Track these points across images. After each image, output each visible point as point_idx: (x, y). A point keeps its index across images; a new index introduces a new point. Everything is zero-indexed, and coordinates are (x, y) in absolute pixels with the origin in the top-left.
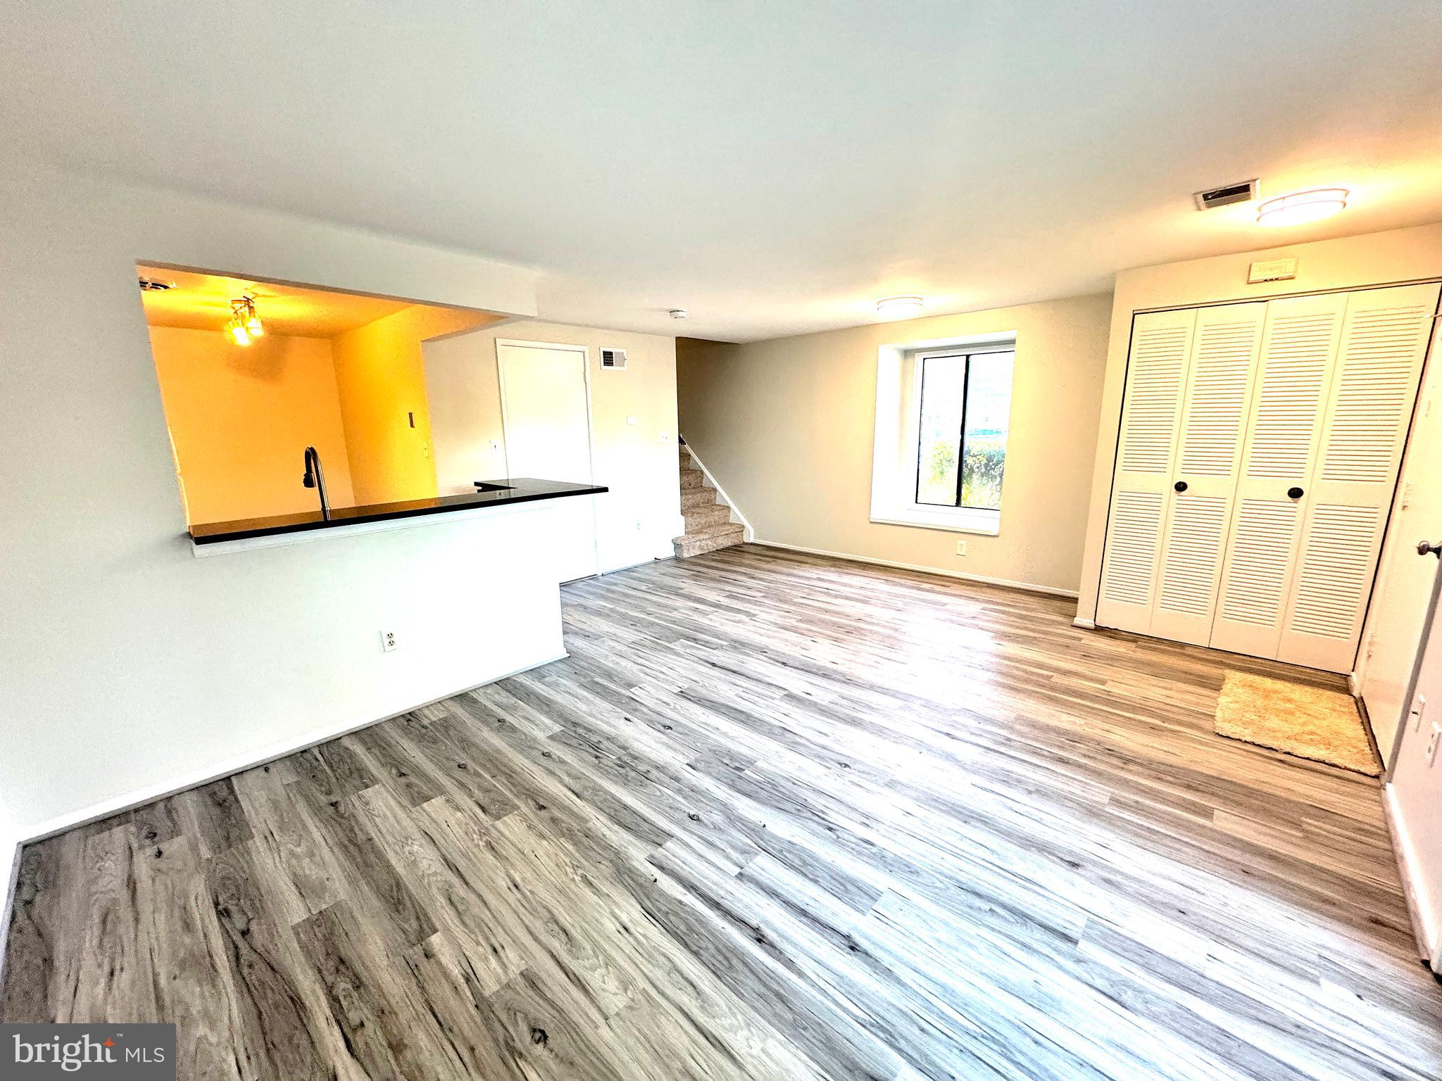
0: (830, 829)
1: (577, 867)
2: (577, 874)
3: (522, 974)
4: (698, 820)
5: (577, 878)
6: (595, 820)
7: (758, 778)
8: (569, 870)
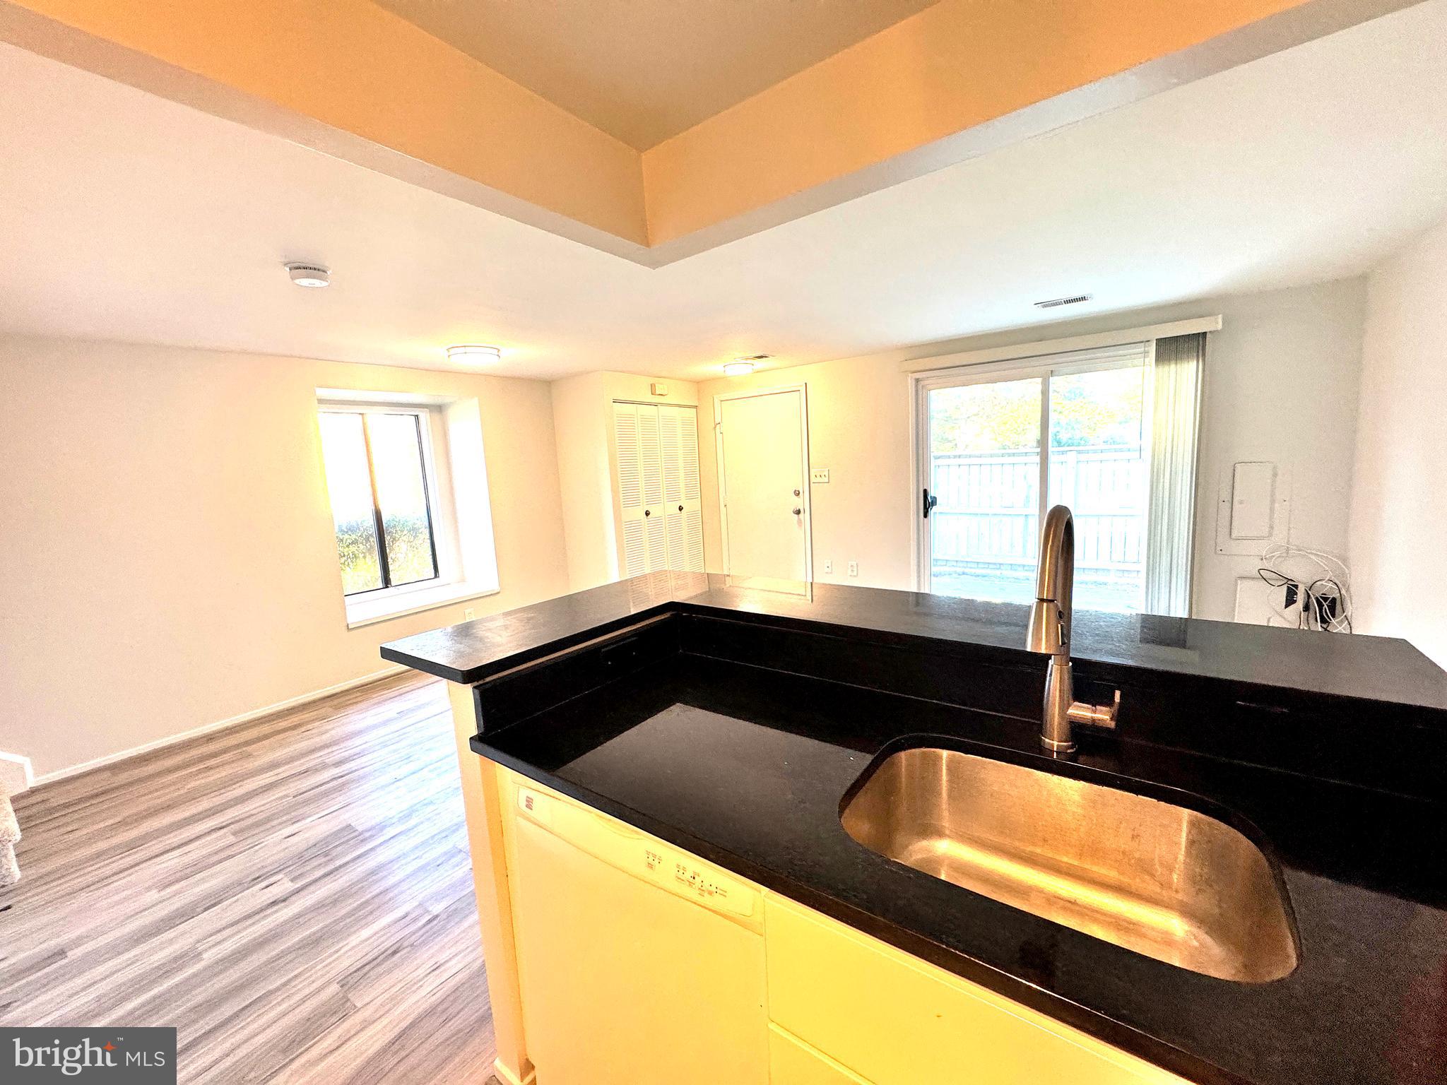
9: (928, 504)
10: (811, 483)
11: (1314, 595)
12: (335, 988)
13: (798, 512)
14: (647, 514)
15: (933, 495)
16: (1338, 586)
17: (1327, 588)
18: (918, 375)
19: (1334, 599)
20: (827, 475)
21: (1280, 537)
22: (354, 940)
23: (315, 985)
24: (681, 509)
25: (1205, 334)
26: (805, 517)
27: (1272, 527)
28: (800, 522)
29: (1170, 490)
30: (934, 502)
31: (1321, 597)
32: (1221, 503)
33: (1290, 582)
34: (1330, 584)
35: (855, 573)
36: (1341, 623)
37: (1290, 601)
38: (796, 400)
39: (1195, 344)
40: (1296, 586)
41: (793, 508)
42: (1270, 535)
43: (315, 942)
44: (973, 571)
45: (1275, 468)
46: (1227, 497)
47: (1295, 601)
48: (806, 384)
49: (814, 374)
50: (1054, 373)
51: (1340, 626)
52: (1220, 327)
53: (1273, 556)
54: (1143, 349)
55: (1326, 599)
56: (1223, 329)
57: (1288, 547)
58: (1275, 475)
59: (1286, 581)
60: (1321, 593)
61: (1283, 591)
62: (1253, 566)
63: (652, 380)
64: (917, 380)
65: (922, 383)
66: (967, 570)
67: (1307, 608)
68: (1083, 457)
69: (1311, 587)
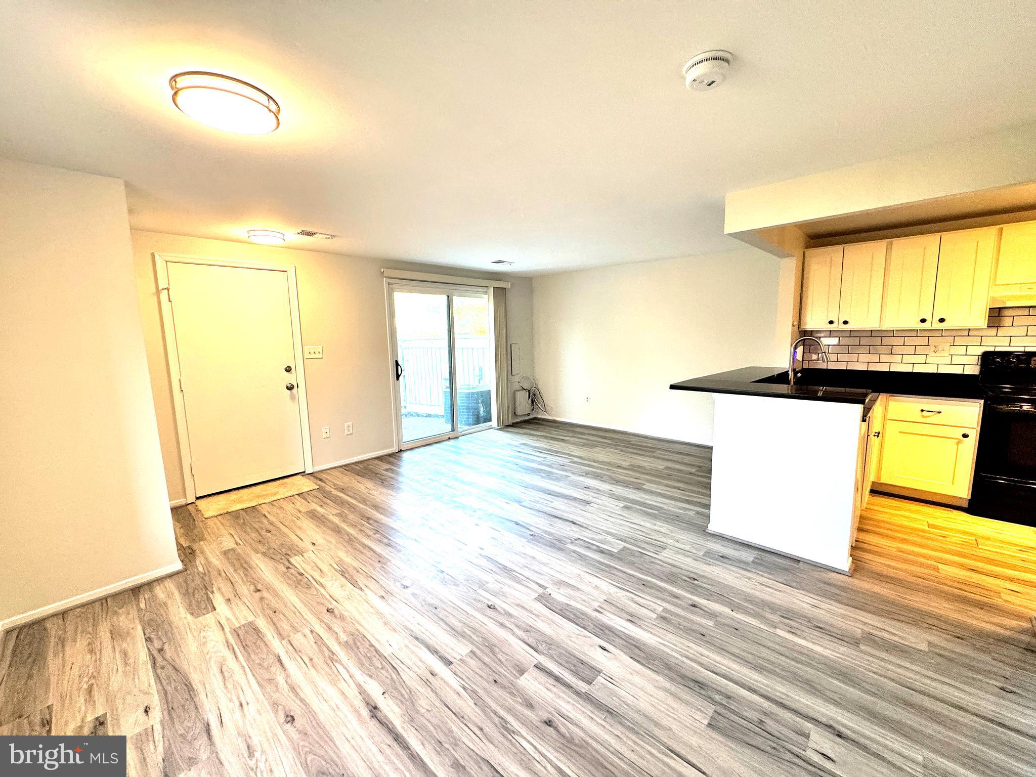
12: (862, 647)
22: (827, 653)
23: (871, 659)
43: (845, 676)
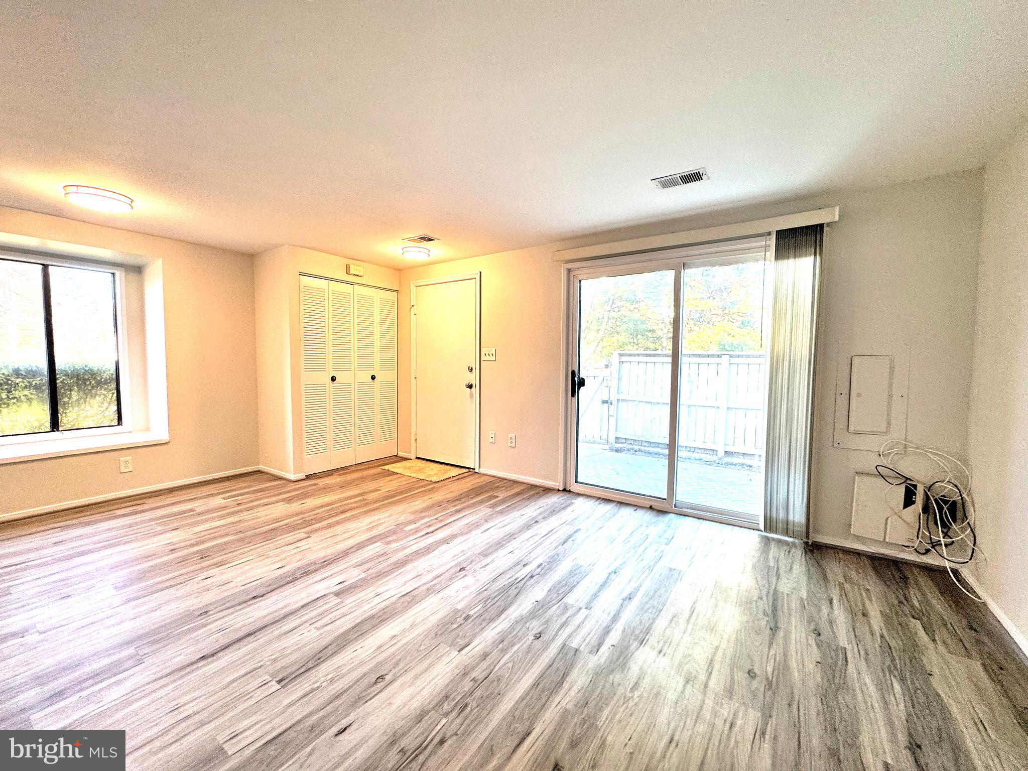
0: (532, 577)
1: (624, 699)
2: (632, 697)
3: (731, 699)
4: (540, 633)
5: (636, 694)
6: (564, 703)
7: (479, 607)
8: (631, 703)
9: (576, 384)
10: (482, 361)
11: (933, 497)
13: (470, 387)
14: (333, 379)
15: (581, 376)
16: (958, 489)
17: (946, 489)
18: (570, 266)
19: (954, 503)
20: (494, 355)
21: (897, 434)
24: (373, 378)
25: (821, 226)
26: (476, 390)
27: (889, 424)
28: (471, 396)
29: (789, 379)
30: (582, 383)
31: (940, 499)
32: (839, 396)
33: (908, 482)
34: (950, 487)
35: (513, 445)
36: (963, 530)
37: (909, 501)
38: (473, 285)
39: (813, 238)
40: (915, 486)
41: (467, 382)
42: (888, 431)
44: (647, 449)
45: (892, 361)
46: (846, 391)
47: (914, 502)
48: (481, 272)
49: (487, 264)
50: (686, 266)
51: (963, 533)
52: (837, 218)
53: (891, 453)
54: (764, 243)
55: (946, 502)
56: (839, 221)
57: (906, 445)
58: (892, 368)
59: (904, 479)
60: (942, 494)
61: (902, 490)
62: (870, 462)
63: (348, 261)
64: (569, 271)
65: (573, 273)
66: (642, 448)
67: (926, 509)
68: (734, 360)
69: (930, 487)
